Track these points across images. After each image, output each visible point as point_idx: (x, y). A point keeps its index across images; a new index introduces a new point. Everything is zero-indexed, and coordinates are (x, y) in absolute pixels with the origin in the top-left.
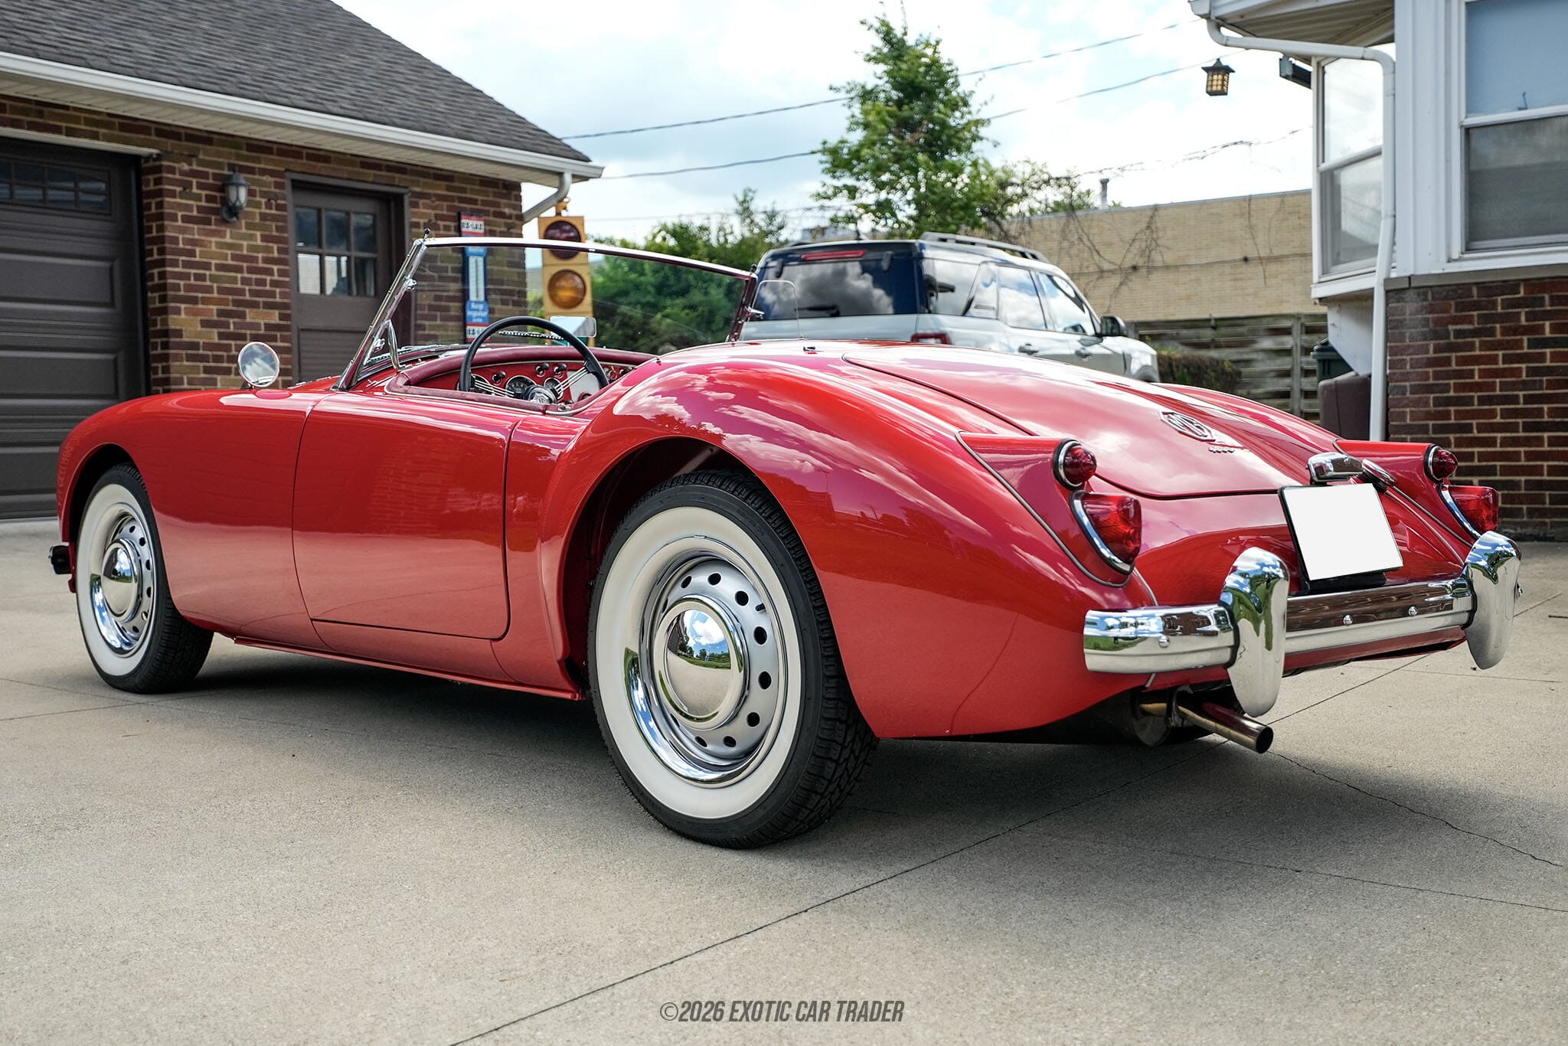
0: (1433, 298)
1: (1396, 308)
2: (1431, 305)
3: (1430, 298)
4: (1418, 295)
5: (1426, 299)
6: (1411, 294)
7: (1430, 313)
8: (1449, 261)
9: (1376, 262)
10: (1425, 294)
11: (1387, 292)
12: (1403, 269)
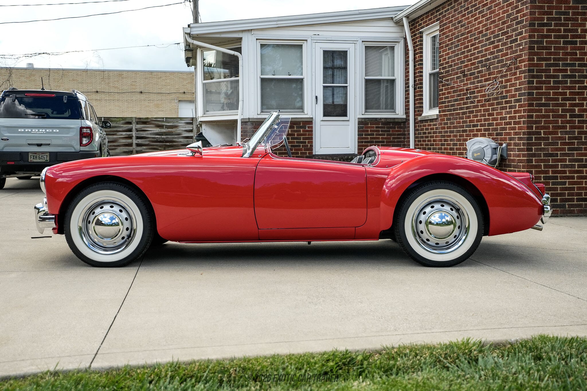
0: (255, 125)
1: (245, 127)
2: (255, 127)
3: (254, 124)
4: (251, 123)
5: (253, 125)
6: (249, 123)
7: (254, 129)
8: (258, 114)
9: (238, 112)
10: (253, 123)
11: (242, 122)
12: (246, 116)
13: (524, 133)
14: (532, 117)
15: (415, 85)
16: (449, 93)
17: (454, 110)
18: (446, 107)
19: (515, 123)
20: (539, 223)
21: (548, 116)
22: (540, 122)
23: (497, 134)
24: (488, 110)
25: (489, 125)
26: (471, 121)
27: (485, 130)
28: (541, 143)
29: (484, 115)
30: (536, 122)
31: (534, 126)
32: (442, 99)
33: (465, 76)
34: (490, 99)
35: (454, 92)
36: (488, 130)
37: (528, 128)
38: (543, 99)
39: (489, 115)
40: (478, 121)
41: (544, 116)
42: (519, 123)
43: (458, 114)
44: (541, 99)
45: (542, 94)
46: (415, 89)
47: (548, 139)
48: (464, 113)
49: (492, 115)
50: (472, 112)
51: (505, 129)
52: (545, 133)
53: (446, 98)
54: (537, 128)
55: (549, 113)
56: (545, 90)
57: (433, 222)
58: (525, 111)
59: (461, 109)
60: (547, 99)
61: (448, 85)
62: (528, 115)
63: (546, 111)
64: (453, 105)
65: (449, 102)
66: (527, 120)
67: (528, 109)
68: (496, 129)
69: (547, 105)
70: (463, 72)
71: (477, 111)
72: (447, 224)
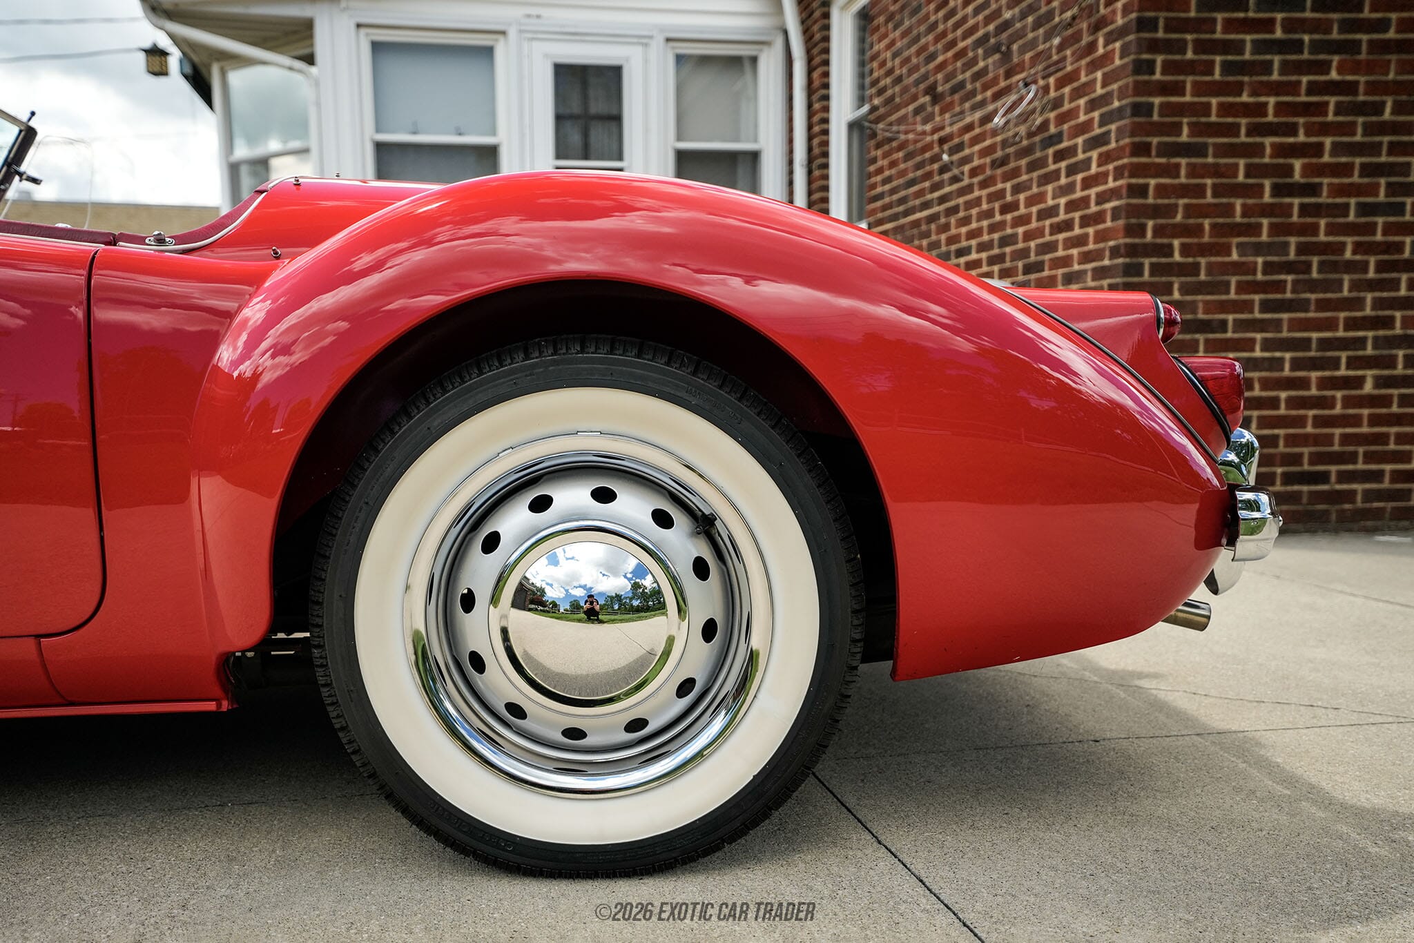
13: (1115, 252)
14: (1142, 191)
15: (810, 160)
16: (893, 164)
17: (906, 213)
18: (885, 208)
19: (1086, 221)
20: (1200, 593)
21: (1199, 191)
22: (1170, 210)
23: (1028, 269)
24: (1000, 194)
25: (1004, 242)
26: (952, 240)
27: (992, 261)
28: (1171, 284)
29: (989, 214)
30: (1156, 211)
31: (1150, 224)
32: (874, 186)
33: (936, 99)
34: (1008, 156)
35: (908, 157)
36: (1000, 259)
37: (1130, 230)
38: (1185, 130)
39: (1005, 209)
40: (972, 235)
41: (1184, 191)
42: (1098, 218)
43: (916, 224)
44: (1176, 129)
45: (1181, 109)
46: (810, 172)
47: (1194, 269)
48: (932, 219)
49: (1013, 206)
50: (954, 210)
51: (1050, 247)
52: (1185, 250)
53: (886, 181)
54: (1158, 231)
55: (1203, 177)
56: (1193, 95)
57: (552, 594)
58: (1119, 173)
59: (926, 205)
60: (1196, 129)
61: (890, 140)
62: (1130, 186)
63: (1193, 171)
64: (902, 201)
65: (893, 191)
66: (1128, 205)
67: (1131, 164)
68: (1024, 253)
69: (1200, 150)
70: (931, 90)
71: (969, 205)
72: (638, 610)
